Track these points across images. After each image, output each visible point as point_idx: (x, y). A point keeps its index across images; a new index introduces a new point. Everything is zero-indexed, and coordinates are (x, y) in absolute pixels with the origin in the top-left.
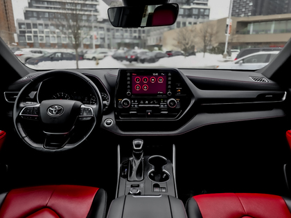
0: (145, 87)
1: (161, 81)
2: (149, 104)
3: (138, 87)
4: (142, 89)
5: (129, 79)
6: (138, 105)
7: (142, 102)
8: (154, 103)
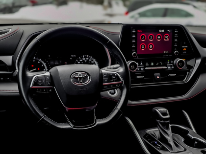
0: (151, 46)
1: (167, 39)
2: (155, 66)
3: (143, 47)
4: (147, 48)
5: (134, 36)
6: (144, 68)
7: (147, 64)
8: (160, 65)
